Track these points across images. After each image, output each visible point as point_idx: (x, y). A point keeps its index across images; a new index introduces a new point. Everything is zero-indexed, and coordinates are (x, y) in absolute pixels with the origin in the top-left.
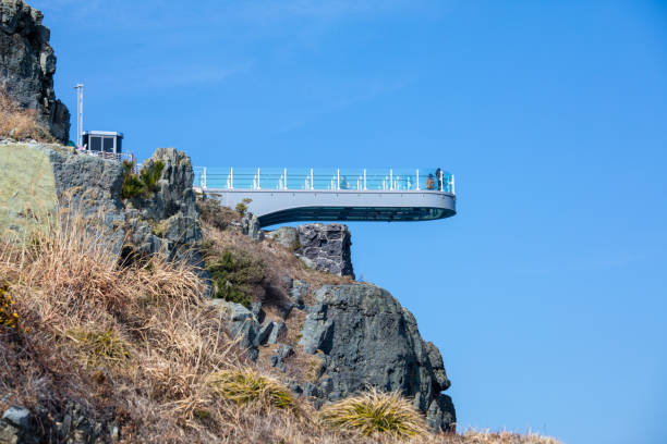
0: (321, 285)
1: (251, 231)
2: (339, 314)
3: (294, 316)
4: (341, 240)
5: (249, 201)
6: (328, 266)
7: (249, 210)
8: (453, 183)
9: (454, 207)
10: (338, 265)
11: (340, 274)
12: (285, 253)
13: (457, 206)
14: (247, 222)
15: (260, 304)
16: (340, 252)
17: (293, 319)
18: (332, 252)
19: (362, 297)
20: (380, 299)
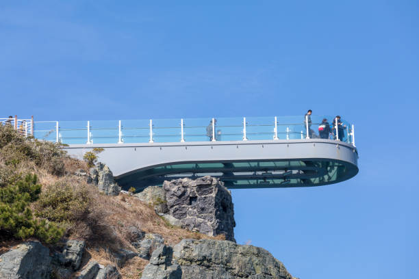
0: (181, 239)
1: (101, 183)
2: (201, 272)
3: (133, 263)
4: (213, 195)
5: (99, 150)
6: (199, 225)
7: (99, 160)
8: (352, 134)
9: (356, 162)
10: (209, 223)
11: (211, 234)
12: (142, 208)
13: (358, 160)
14: (96, 173)
15: (82, 242)
16: (212, 209)
17: (131, 267)
18: (203, 209)
19: (231, 255)
20: (254, 258)
